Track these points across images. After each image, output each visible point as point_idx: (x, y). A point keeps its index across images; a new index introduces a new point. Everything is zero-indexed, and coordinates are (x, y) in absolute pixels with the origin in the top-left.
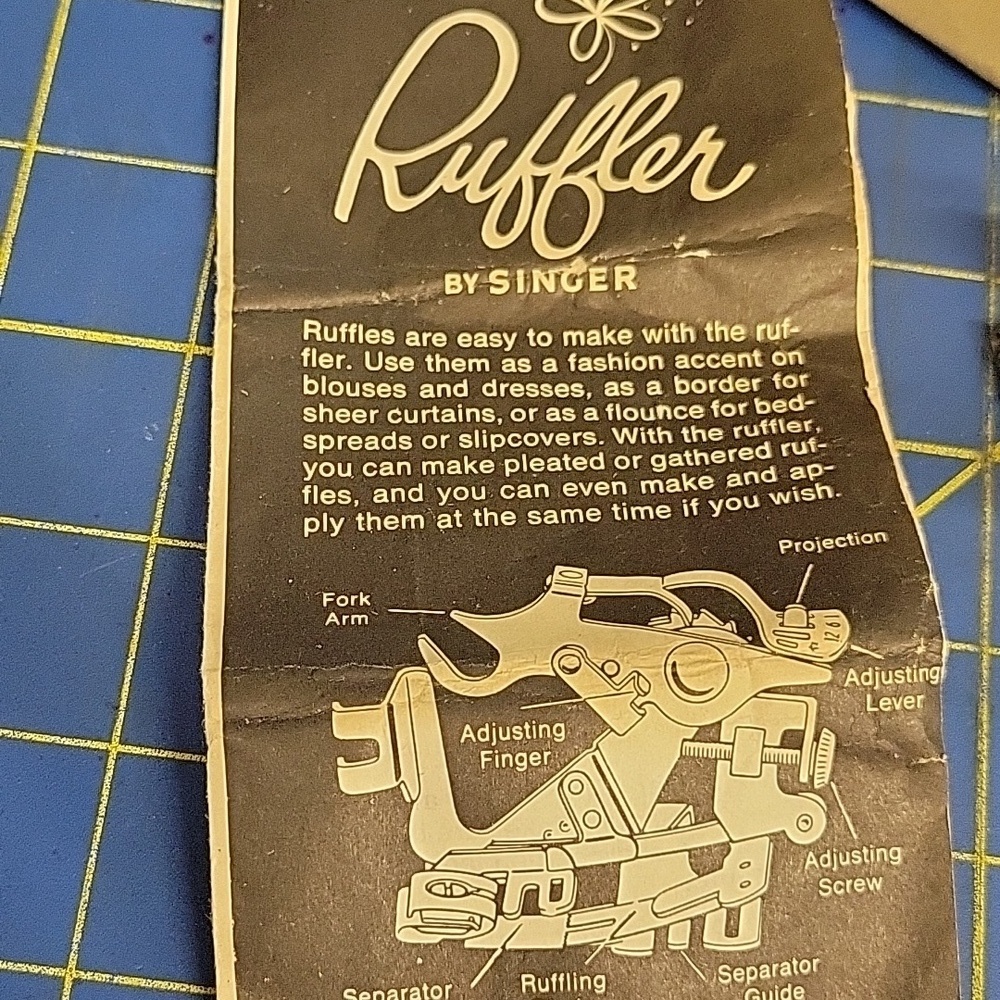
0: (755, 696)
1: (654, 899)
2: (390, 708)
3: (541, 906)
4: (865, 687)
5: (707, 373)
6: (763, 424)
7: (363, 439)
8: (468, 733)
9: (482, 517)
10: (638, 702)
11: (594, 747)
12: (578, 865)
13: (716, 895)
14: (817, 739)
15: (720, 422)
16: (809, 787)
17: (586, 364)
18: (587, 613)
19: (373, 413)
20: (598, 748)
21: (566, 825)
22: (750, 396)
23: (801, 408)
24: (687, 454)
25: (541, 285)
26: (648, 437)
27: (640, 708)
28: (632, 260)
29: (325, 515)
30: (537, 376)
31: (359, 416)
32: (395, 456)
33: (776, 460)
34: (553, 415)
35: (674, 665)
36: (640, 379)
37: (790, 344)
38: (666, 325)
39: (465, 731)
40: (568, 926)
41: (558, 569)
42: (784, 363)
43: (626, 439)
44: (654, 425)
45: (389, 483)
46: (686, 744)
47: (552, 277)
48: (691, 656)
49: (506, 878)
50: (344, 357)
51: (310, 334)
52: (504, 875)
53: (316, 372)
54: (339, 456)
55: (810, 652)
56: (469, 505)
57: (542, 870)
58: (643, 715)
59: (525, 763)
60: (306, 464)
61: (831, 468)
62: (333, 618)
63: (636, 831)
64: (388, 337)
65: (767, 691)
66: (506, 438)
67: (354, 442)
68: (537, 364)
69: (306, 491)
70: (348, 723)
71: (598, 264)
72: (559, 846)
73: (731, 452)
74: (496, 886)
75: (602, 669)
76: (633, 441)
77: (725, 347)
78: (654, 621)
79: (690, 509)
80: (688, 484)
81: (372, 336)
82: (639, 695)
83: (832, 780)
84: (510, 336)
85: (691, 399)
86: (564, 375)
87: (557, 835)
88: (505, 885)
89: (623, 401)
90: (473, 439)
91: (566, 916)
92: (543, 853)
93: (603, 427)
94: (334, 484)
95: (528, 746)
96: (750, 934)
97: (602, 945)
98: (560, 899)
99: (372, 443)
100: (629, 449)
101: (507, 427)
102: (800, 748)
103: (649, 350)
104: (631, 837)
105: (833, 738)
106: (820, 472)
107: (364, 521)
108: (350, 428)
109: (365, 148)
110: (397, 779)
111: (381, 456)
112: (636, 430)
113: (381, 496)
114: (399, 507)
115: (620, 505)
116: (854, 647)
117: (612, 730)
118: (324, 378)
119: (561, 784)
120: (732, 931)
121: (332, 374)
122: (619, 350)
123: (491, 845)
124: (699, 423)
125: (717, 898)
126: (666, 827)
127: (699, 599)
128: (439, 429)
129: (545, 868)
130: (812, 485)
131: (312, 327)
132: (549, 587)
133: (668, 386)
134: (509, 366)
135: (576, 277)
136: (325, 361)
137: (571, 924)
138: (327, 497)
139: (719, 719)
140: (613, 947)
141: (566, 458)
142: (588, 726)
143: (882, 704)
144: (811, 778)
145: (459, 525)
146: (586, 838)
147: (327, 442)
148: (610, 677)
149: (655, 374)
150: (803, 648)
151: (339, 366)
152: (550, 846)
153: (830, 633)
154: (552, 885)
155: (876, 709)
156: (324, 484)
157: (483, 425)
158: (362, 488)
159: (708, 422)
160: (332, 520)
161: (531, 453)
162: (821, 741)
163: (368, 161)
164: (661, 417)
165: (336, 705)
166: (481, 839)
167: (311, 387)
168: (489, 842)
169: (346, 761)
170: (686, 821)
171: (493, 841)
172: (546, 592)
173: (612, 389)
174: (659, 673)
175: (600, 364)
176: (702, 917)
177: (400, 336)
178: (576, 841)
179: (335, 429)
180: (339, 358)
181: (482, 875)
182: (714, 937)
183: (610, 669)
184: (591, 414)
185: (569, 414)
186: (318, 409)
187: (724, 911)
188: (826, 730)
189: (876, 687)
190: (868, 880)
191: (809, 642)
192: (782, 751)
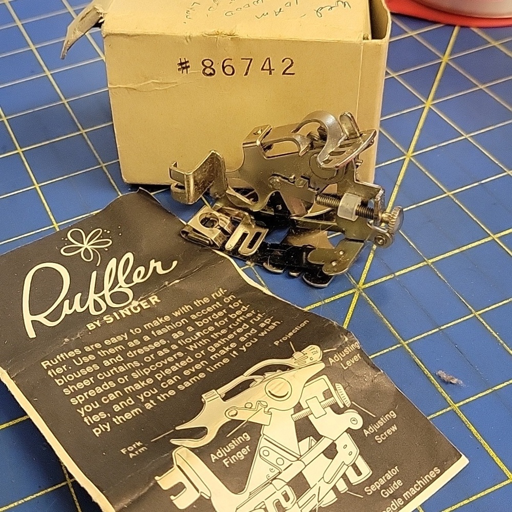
0: (304, 387)
1: (323, 477)
2: (179, 467)
3: (284, 507)
4: (338, 362)
5: (205, 316)
6: (238, 320)
7: (94, 390)
8: (214, 457)
9: (162, 397)
10: (266, 410)
11: (262, 435)
12: (287, 481)
13: (343, 463)
14: (335, 389)
15: (222, 327)
16: (346, 408)
17: (159, 332)
18: (225, 399)
19: (91, 379)
20: (264, 434)
21: (272, 469)
22: (225, 315)
23: (246, 309)
24: (219, 342)
25: (125, 314)
26: (200, 344)
27: (268, 412)
28: (153, 294)
29: (100, 425)
30: (144, 344)
31: (86, 383)
32: (112, 390)
33: (251, 326)
34: (160, 353)
35: (269, 392)
36: (183, 328)
37: (226, 295)
38: (179, 308)
39: (212, 457)
40: (300, 508)
41: (203, 396)
42: (229, 301)
43: (194, 348)
44: (200, 339)
45: (116, 401)
46: (293, 416)
47: (128, 310)
48: (273, 386)
49: (264, 504)
50: (65, 366)
51: (46, 366)
52: (263, 503)
53: (59, 376)
54: (90, 400)
55: (311, 361)
56: (154, 397)
57: (275, 492)
58: (271, 414)
59: (242, 455)
60: (78, 410)
61: (272, 317)
62: (131, 455)
63: (299, 457)
64: (78, 351)
65: (307, 382)
66: (149, 368)
67: (92, 393)
68: (141, 340)
69: (86, 420)
70: (166, 481)
71: (141, 300)
72: (275, 478)
73: (234, 333)
74: (263, 510)
75: (246, 407)
76: (196, 347)
77: (205, 306)
78: (251, 385)
79: (235, 355)
80: (227, 349)
81: (71, 354)
82: (265, 408)
83: (351, 401)
84: (124, 335)
85: (205, 326)
86: (154, 339)
87: (272, 475)
88: (266, 507)
89: (183, 338)
90: (137, 374)
91: (296, 504)
92: (271, 485)
93: (182, 348)
94: (95, 412)
95: (239, 448)
96: (366, 471)
97: (317, 507)
98: (289, 499)
99: (99, 390)
100: (198, 350)
101: (147, 365)
102: (333, 396)
103: (179, 318)
104: (298, 460)
105: (340, 386)
106: (270, 320)
107: (117, 420)
108: (87, 389)
109: (28, 318)
110: (199, 493)
111: (105, 393)
112: (194, 344)
113: (117, 408)
114: (127, 409)
115: (209, 368)
116: (325, 351)
117: (264, 425)
118: (63, 377)
119: (260, 456)
120: (359, 473)
121: (65, 374)
122: (168, 323)
123: (250, 495)
124: (215, 331)
125: (345, 464)
126: (308, 449)
127: (261, 372)
128: (122, 375)
129: (276, 491)
130: (270, 324)
131: (45, 364)
132: (205, 402)
133: (195, 326)
134: (131, 344)
135: (136, 307)
136: (59, 370)
137: (300, 506)
138: (96, 418)
139: (298, 401)
140: (321, 505)
141: (177, 364)
142: (255, 429)
143: (348, 364)
144: (344, 405)
145: (155, 404)
146: (283, 469)
147: (81, 398)
148: (250, 408)
149: (187, 325)
150: (308, 361)
151: (66, 370)
152: (272, 480)
153: (313, 352)
154: (283, 495)
155: (347, 367)
156: (91, 414)
157: (137, 368)
158: (108, 408)
159: (218, 329)
160: (104, 425)
161: (163, 369)
162: (338, 389)
163: (32, 321)
164: (200, 336)
165: (157, 478)
166: (245, 495)
167: (60, 382)
168: (249, 494)
169: (175, 496)
170: (313, 443)
171: (250, 493)
172: (205, 403)
173: (175, 336)
174: (266, 398)
175: (165, 330)
176: (345, 474)
177: (82, 350)
178: (280, 473)
179: (81, 392)
180: (64, 367)
181: (255, 510)
182: (354, 479)
183: (249, 406)
184: (174, 347)
185: (167, 351)
186: (68, 388)
187: (351, 468)
188: (336, 384)
189: (342, 360)
190: (391, 428)
191: (309, 358)
192: (327, 401)
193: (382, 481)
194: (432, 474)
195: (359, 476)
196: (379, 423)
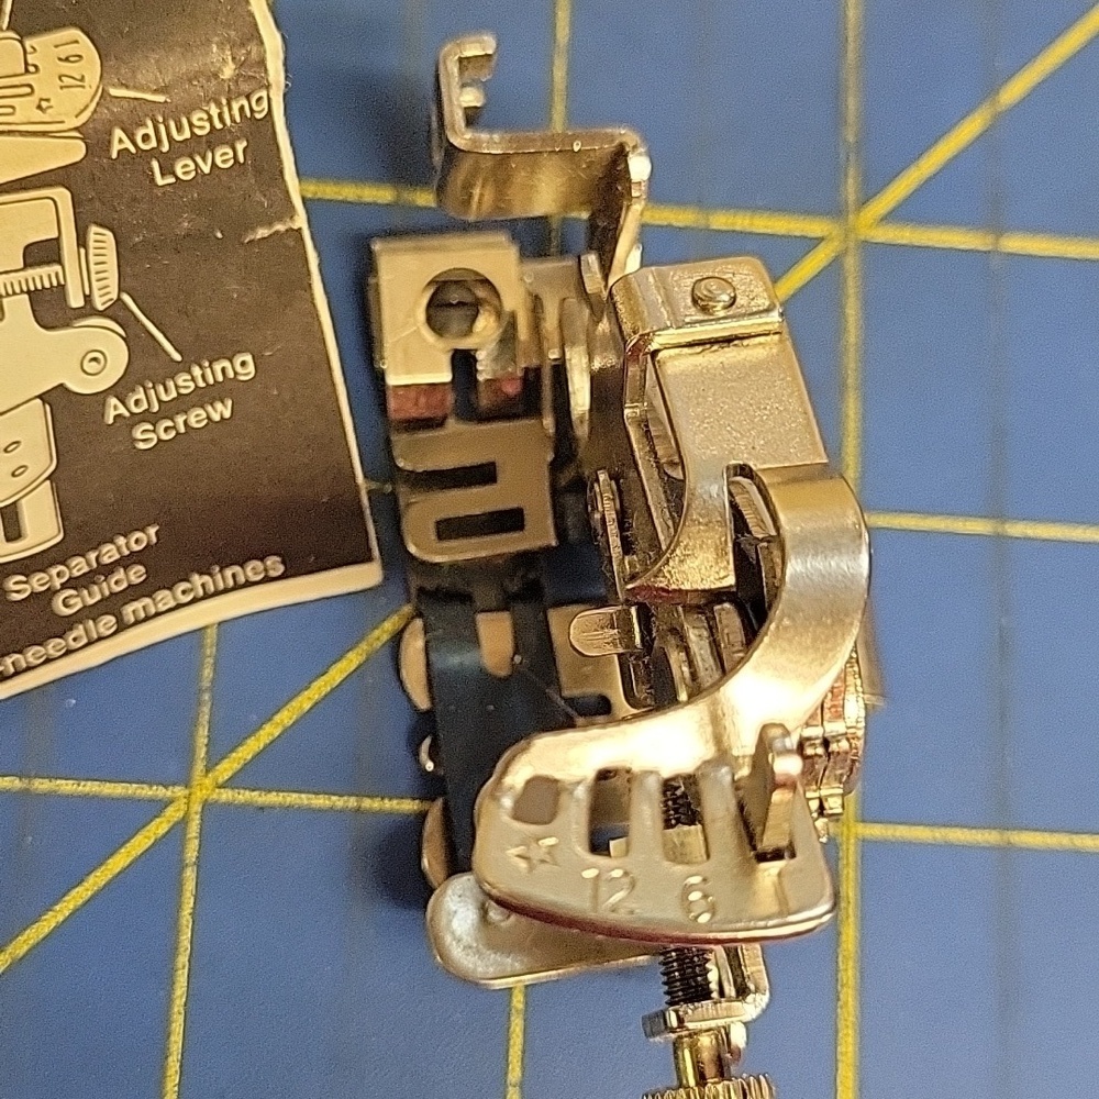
4: (145, 152)
14: (82, 242)
16: (89, 310)
55: (38, 115)
83: (121, 292)
102: (59, 262)
105: (108, 237)
116: (113, 92)
143: (179, 171)
144: (88, 298)
150: (25, 112)
153: (67, 76)
155: (171, 180)
162: (91, 244)
188: (94, 229)
189: (165, 148)
190: (209, 408)
191: (34, 99)
192: (30, 272)
193: (79, 566)
194: (253, 569)
195: (9, 539)
196: (180, 383)
